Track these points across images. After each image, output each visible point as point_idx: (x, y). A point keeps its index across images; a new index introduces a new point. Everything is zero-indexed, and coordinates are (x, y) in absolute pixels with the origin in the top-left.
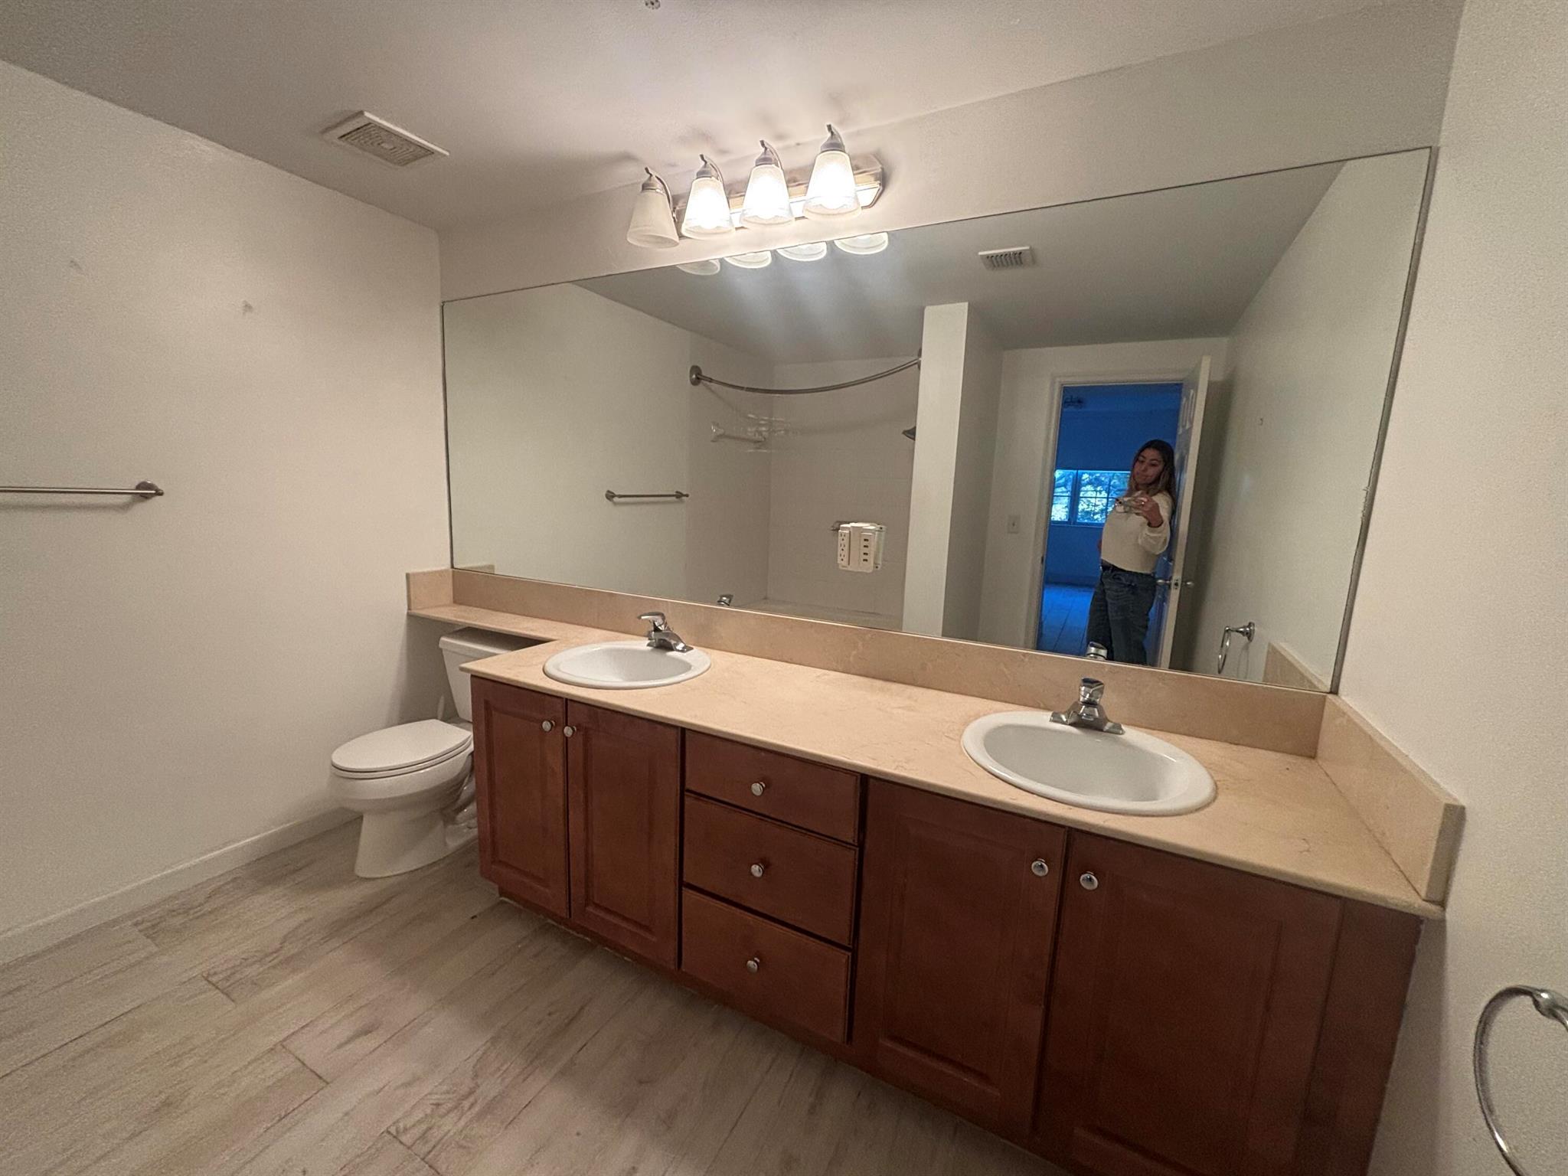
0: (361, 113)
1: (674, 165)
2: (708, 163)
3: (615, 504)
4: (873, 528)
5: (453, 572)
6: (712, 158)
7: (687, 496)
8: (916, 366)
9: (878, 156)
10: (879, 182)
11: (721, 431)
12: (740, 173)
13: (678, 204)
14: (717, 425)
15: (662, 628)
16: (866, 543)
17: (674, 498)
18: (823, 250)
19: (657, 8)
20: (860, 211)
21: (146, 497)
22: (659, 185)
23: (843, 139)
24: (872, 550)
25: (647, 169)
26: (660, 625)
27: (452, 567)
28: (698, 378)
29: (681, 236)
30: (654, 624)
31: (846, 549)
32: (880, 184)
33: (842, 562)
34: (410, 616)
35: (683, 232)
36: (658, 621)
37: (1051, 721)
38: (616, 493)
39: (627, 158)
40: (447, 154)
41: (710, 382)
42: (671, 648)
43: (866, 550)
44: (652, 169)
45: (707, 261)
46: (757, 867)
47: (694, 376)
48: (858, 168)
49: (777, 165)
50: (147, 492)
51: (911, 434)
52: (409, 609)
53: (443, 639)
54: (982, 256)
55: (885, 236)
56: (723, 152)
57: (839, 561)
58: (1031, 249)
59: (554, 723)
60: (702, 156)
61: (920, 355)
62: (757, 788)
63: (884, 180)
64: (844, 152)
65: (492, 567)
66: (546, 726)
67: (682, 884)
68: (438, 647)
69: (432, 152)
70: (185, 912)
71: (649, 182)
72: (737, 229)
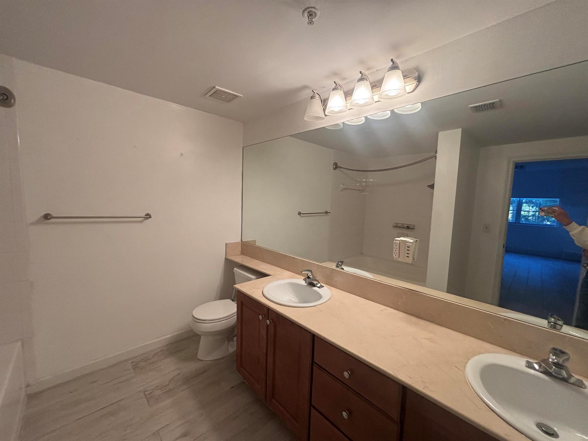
0: (214, 87)
1: (324, 87)
2: (337, 85)
3: (301, 216)
4: (412, 241)
5: (242, 243)
6: (338, 81)
7: (329, 213)
8: (434, 158)
9: (417, 69)
10: (417, 80)
11: (345, 187)
12: (351, 87)
13: (324, 102)
14: (343, 185)
15: (311, 277)
16: (408, 249)
17: (325, 214)
18: (389, 114)
19: (312, 24)
20: (407, 95)
21: (148, 218)
22: (317, 96)
23: (399, 64)
24: (411, 253)
25: (313, 91)
26: (310, 276)
27: (242, 241)
28: (336, 167)
29: (326, 115)
30: (308, 275)
31: (398, 250)
32: (417, 82)
33: (395, 256)
34: (225, 258)
35: (326, 113)
36: (310, 274)
37: (526, 366)
38: (302, 213)
39: (305, 87)
40: (242, 96)
41: (341, 168)
42: (314, 285)
43: (408, 252)
44: (315, 90)
45: (337, 124)
46: (345, 413)
47: (335, 166)
48: (406, 76)
49: (367, 80)
50: (148, 216)
51: (432, 187)
52: (226, 256)
53: (235, 269)
54: (470, 107)
55: (420, 105)
56: (344, 79)
57: (394, 256)
58: (500, 100)
59: (263, 316)
60: (335, 82)
61: (436, 152)
62: (346, 374)
63: (419, 79)
64: (400, 70)
65: (255, 241)
66: (260, 317)
67: (311, 405)
68: (233, 272)
69: (237, 96)
70: (145, 361)
71: (314, 95)
72: (349, 109)
